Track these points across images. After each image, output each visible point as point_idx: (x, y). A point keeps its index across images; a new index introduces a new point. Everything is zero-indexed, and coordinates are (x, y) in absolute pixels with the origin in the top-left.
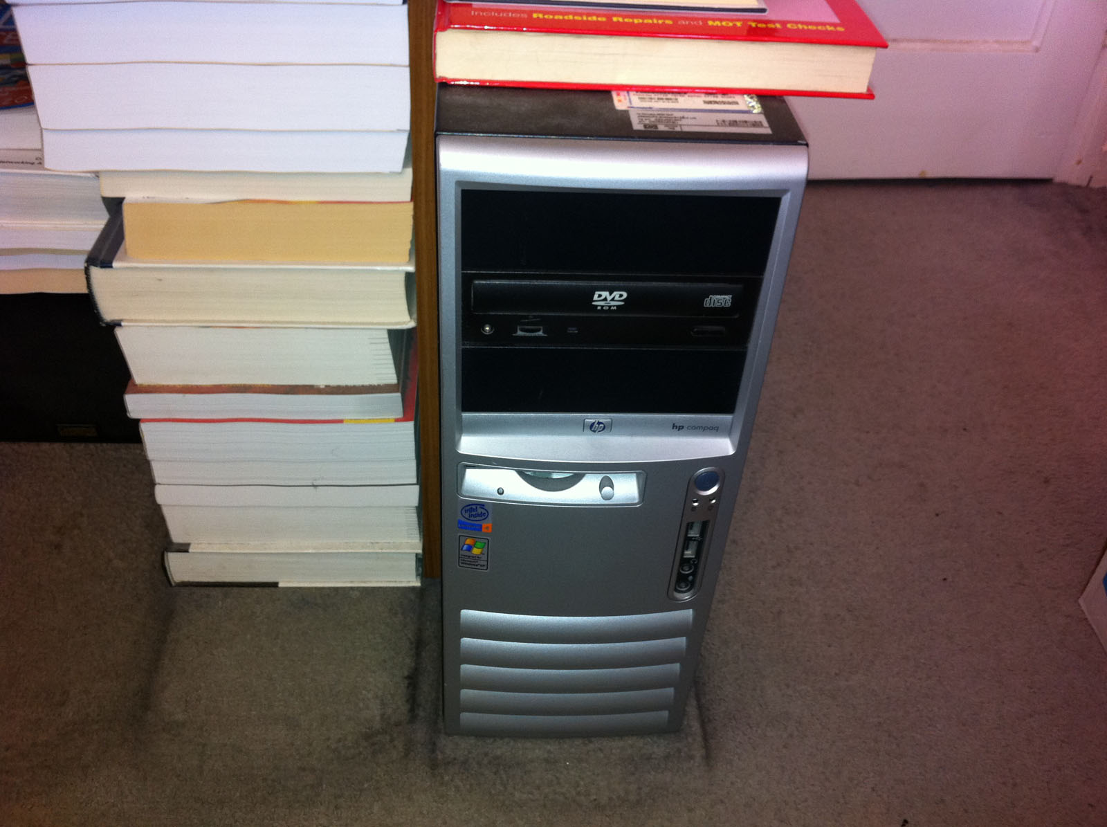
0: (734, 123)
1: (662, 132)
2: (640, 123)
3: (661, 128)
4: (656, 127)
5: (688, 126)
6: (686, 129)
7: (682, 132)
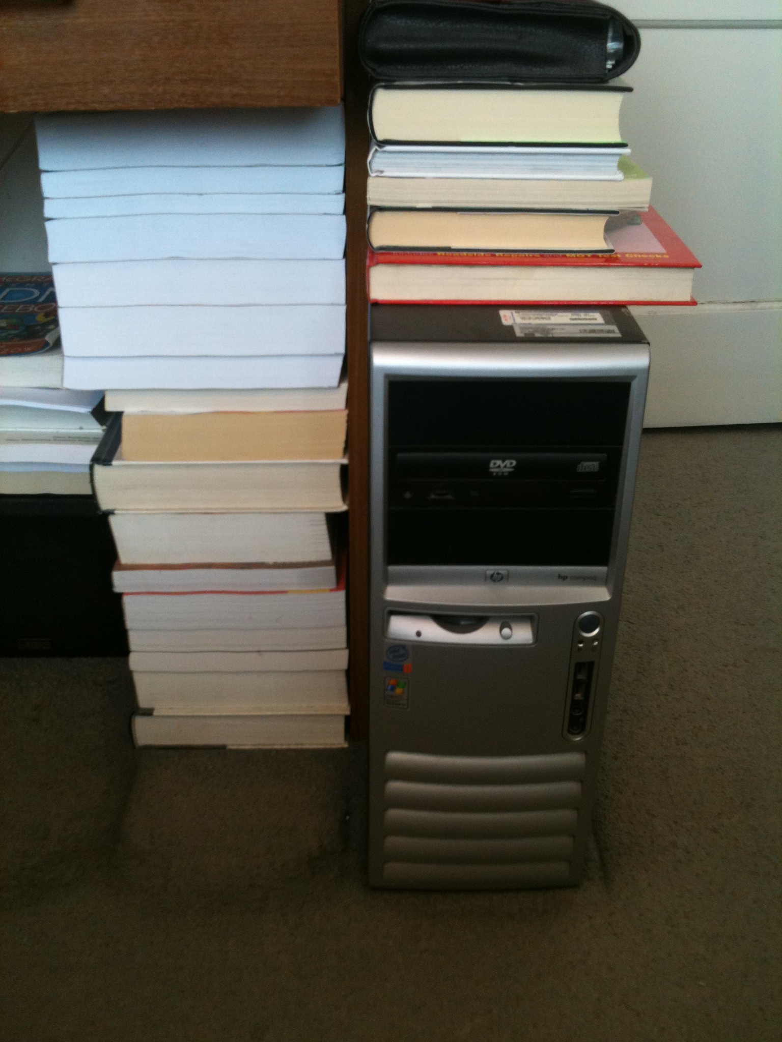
0: (593, 331)
1: (538, 338)
2: (522, 332)
3: (537, 335)
4: (534, 334)
5: (557, 333)
6: (555, 335)
7: (553, 338)
